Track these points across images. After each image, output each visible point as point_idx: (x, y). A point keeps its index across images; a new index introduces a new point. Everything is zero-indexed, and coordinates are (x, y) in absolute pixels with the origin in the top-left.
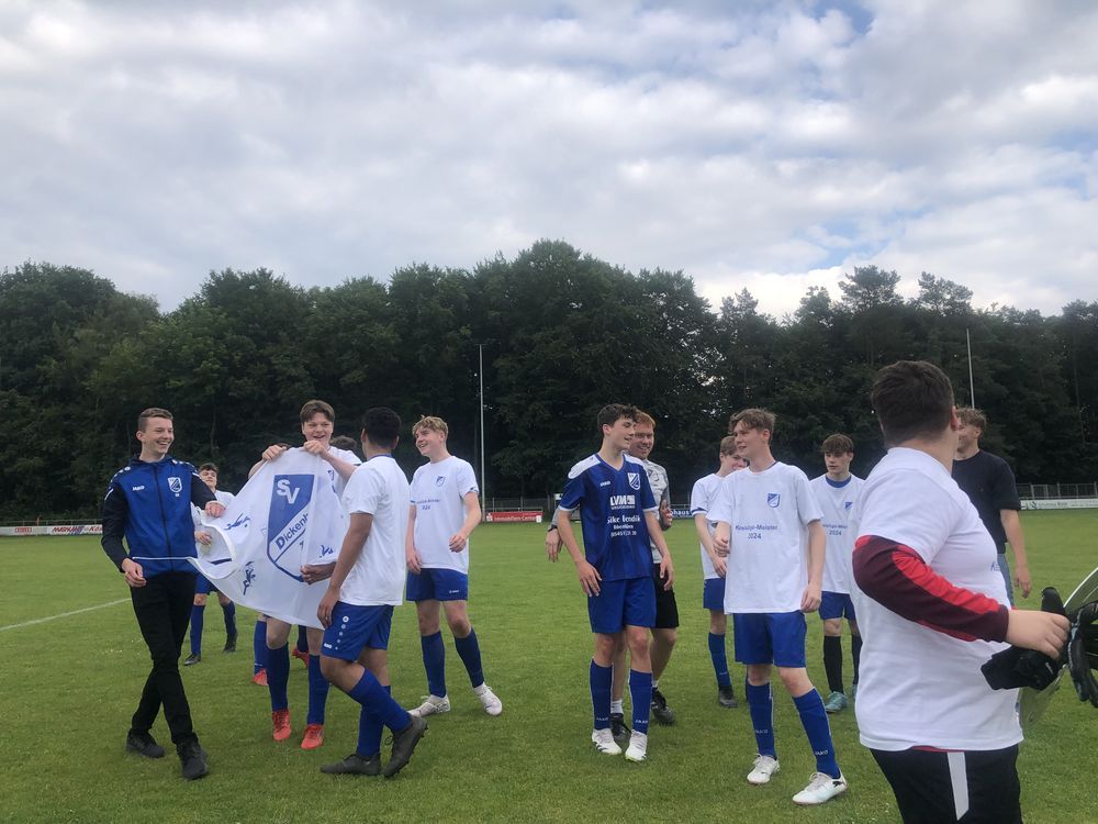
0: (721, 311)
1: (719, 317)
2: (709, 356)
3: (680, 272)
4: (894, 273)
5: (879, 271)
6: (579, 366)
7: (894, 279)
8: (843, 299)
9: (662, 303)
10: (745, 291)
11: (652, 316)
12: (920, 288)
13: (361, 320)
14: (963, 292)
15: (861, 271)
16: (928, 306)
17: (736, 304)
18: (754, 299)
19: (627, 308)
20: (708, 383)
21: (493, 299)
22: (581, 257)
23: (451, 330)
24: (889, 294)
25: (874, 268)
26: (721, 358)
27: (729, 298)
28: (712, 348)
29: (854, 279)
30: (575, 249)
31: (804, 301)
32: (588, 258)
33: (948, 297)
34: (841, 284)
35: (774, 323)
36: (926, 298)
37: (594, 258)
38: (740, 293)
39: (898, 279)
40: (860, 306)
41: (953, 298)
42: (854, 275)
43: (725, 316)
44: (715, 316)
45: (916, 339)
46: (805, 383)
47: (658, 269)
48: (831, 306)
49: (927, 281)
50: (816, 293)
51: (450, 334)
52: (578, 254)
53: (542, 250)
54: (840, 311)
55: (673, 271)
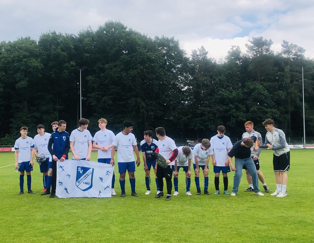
0: (191, 56)
1: (191, 59)
2: (185, 77)
3: (173, 38)
4: (270, 40)
5: (264, 39)
6: (126, 80)
7: (270, 43)
8: (247, 52)
9: (164, 52)
10: (202, 47)
11: (159, 58)
12: (282, 47)
13: (25, 57)
14: (301, 50)
15: (256, 39)
16: (285, 56)
17: (198, 53)
18: (207, 51)
19: (148, 54)
20: (184, 89)
21: (86, 48)
22: (127, 30)
23: (66, 62)
24: (267, 50)
25: (262, 38)
26: (191, 77)
27: (195, 50)
28: (186, 73)
29: (252, 43)
30: (125, 26)
31: (229, 52)
32: (130, 30)
33: (294, 52)
34: (246, 45)
35: (215, 63)
36: (285, 52)
37: (133, 30)
38: (200, 48)
39: (272, 43)
40: (254, 55)
41: (296, 52)
42: (252, 41)
43: (193, 59)
44: (189, 58)
45: (279, 71)
46: (228, 90)
47: (163, 36)
48: (241, 55)
49: (285, 44)
50: (235, 49)
51: (66, 64)
52: (126, 28)
53: (109, 26)
54: (245, 57)
55: (170, 37)
